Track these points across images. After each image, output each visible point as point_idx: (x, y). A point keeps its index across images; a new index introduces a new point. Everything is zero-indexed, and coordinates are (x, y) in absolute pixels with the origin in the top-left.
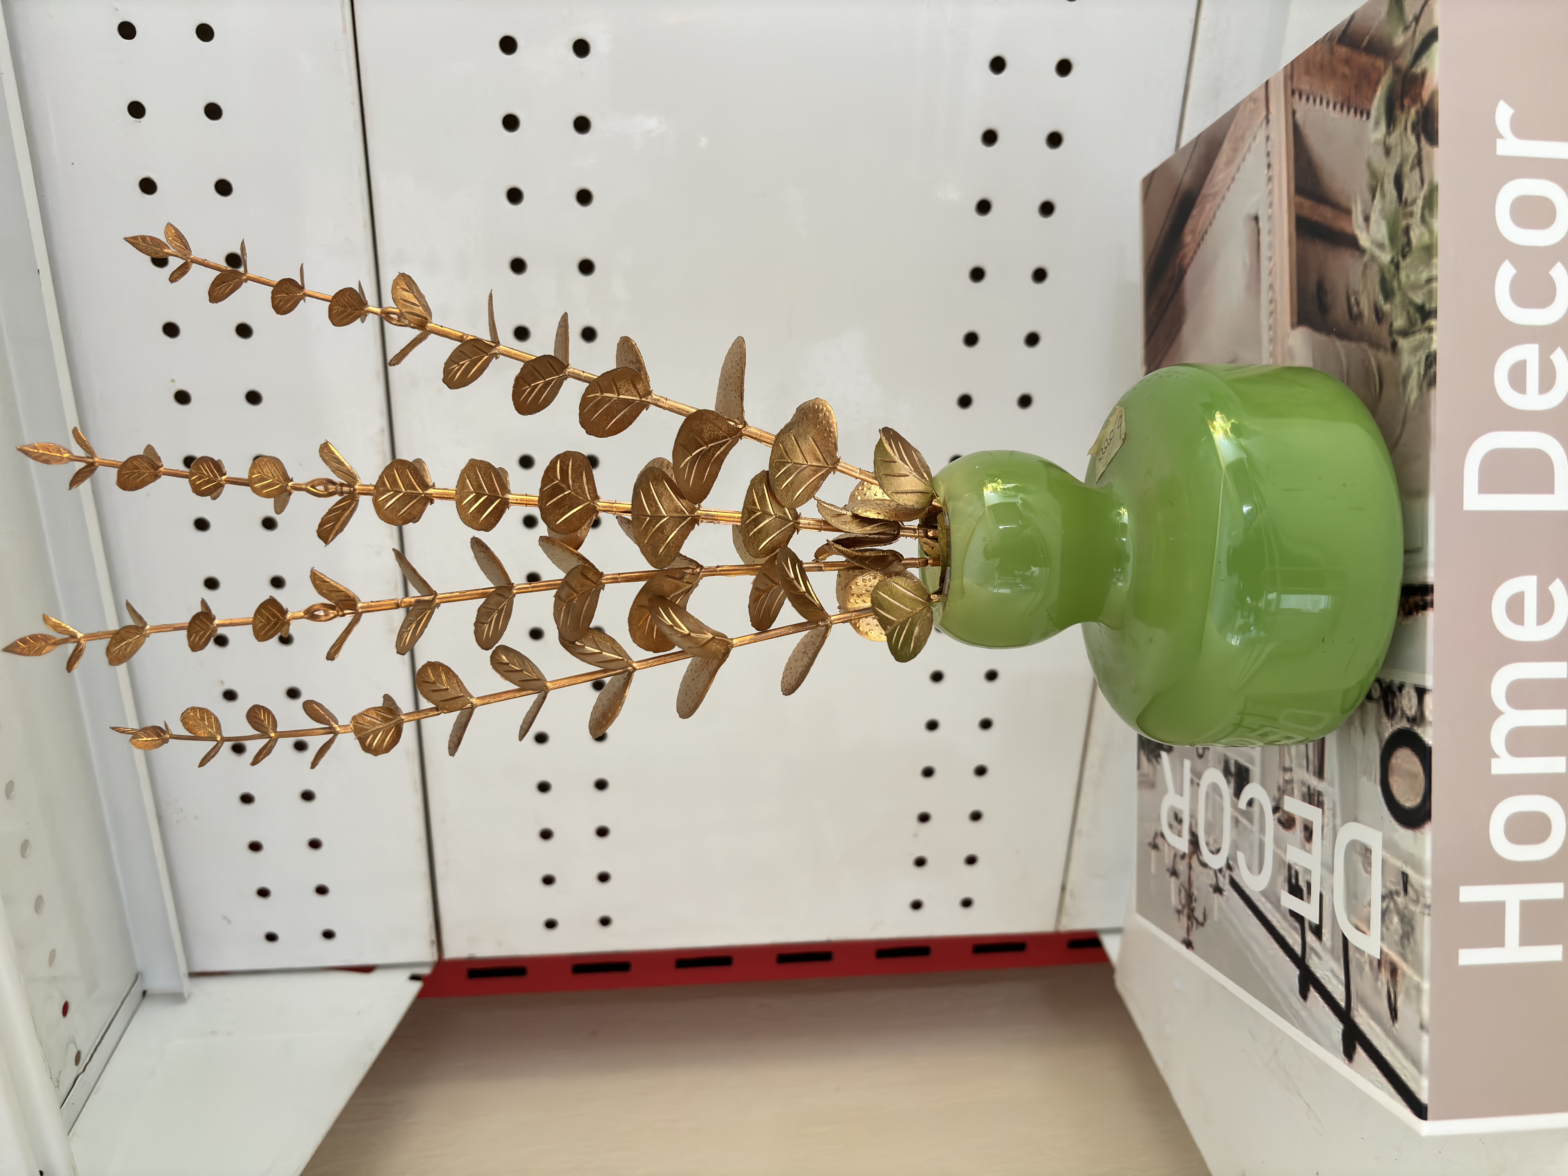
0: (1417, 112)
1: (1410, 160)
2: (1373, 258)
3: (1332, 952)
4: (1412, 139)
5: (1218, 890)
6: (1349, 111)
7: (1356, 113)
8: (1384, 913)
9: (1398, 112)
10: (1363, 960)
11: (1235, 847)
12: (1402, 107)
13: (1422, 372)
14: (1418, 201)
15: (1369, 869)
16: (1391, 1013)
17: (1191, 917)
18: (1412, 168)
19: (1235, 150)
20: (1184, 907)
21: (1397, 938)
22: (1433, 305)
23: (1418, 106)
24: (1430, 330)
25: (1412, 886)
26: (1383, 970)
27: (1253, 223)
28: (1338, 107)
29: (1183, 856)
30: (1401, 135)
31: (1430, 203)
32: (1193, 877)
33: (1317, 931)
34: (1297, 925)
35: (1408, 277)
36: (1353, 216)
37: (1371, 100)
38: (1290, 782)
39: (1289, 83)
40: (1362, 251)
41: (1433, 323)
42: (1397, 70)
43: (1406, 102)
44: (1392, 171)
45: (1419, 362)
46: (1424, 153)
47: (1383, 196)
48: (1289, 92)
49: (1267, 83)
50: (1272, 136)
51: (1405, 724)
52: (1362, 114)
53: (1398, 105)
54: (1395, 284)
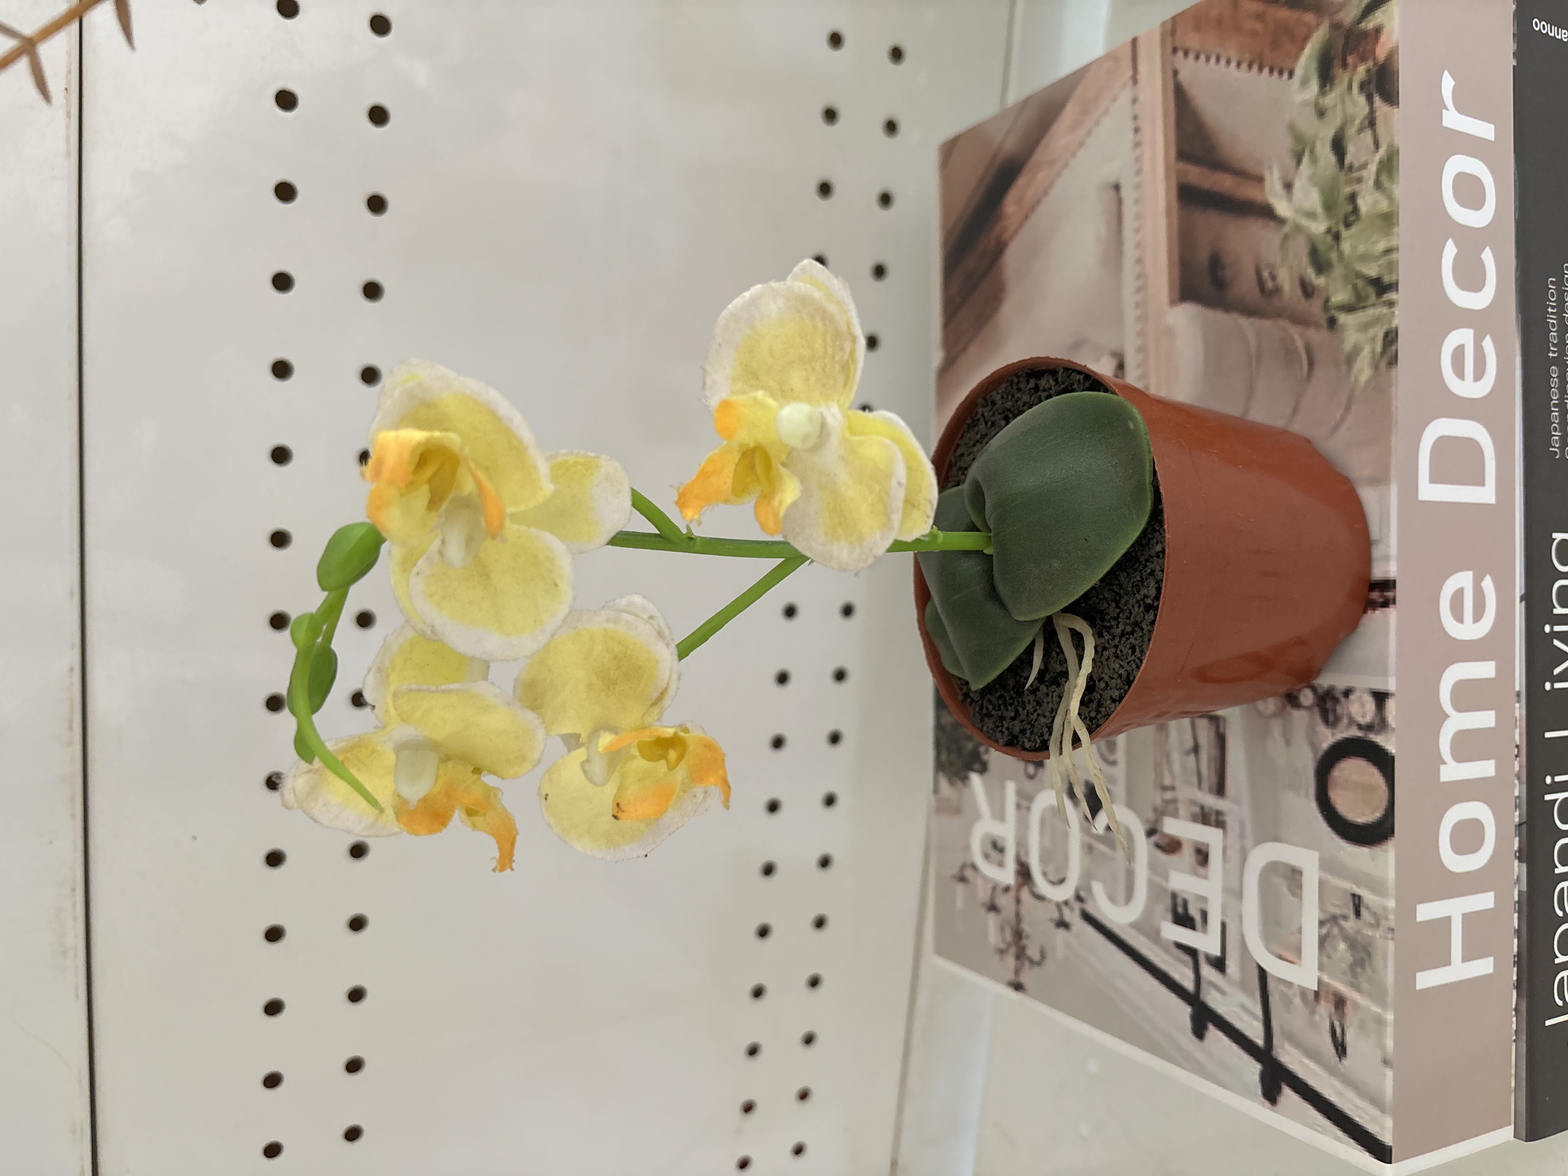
0: (1368, 71)
1: (1357, 122)
2: (1298, 228)
3: (1243, 985)
4: (1362, 100)
5: (1063, 924)
6: (1261, 69)
7: (1271, 71)
8: (1323, 941)
9: (1338, 71)
10: (1290, 993)
11: (1087, 876)
12: (1345, 65)
13: (1379, 349)
14: (1369, 166)
15: (1298, 892)
16: (1337, 1050)
17: (1021, 954)
18: (1360, 130)
19: (1085, 112)
20: (1009, 945)
21: (1344, 966)
22: (1394, 278)
23: (1370, 64)
24: (1391, 304)
25: (1368, 908)
26: (1323, 1002)
27: (1112, 193)
28: (1244, 66)
29: (1007, 889)
30: (1342, 97)
31: (1389, 166)
32: (1024, 912)
33: (1219, 964)
34: (1187, 958)
35: (1354, 248)
36: (1267, 183)
37: (1296, 58)
38: (1175, 801)
39: (1169, 41)
40: (1281, 221)
41: (1393, 296)
42: (1336, 26)
43: (1350, 60)
44: (1327, 133)
45: (1373, 339)
46: (1379, 114)
47: (1314, 160)
48: (1169, 50)
49: (1134, 41)
50: (1142, 97)
51: (1354, 732)
52: (1281, 73)
53: (1337, 62)
54: (1334, 256)
